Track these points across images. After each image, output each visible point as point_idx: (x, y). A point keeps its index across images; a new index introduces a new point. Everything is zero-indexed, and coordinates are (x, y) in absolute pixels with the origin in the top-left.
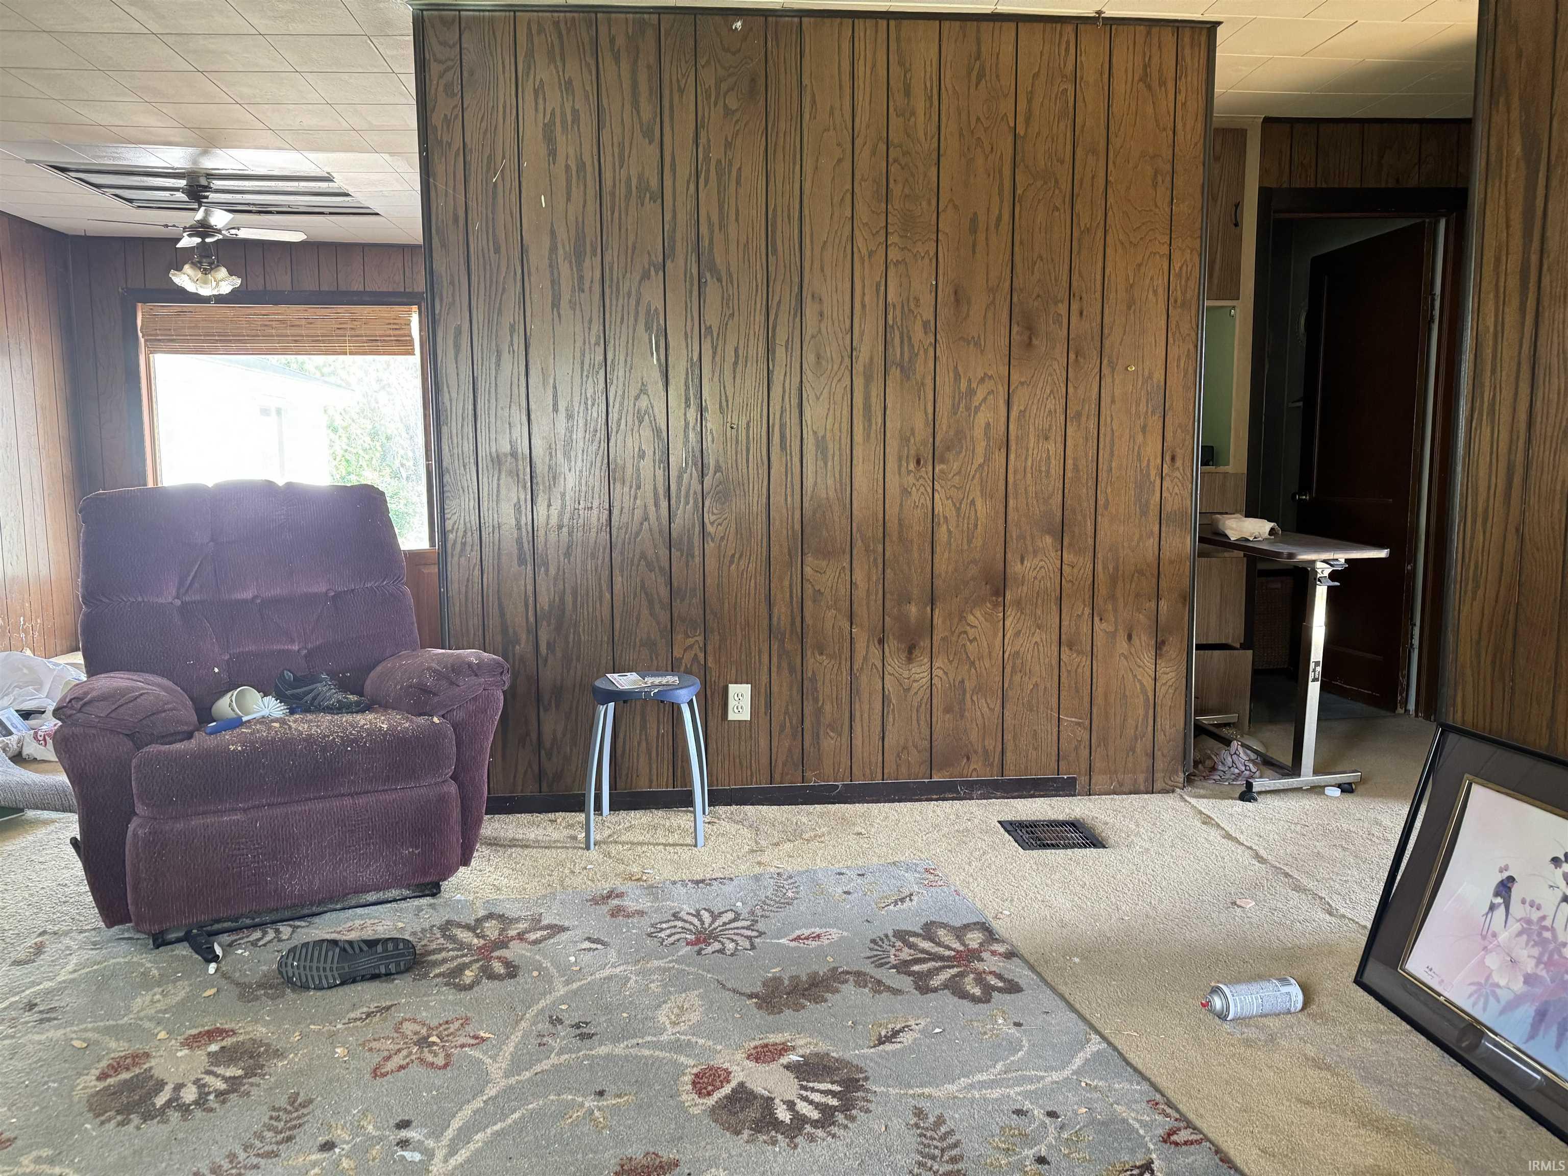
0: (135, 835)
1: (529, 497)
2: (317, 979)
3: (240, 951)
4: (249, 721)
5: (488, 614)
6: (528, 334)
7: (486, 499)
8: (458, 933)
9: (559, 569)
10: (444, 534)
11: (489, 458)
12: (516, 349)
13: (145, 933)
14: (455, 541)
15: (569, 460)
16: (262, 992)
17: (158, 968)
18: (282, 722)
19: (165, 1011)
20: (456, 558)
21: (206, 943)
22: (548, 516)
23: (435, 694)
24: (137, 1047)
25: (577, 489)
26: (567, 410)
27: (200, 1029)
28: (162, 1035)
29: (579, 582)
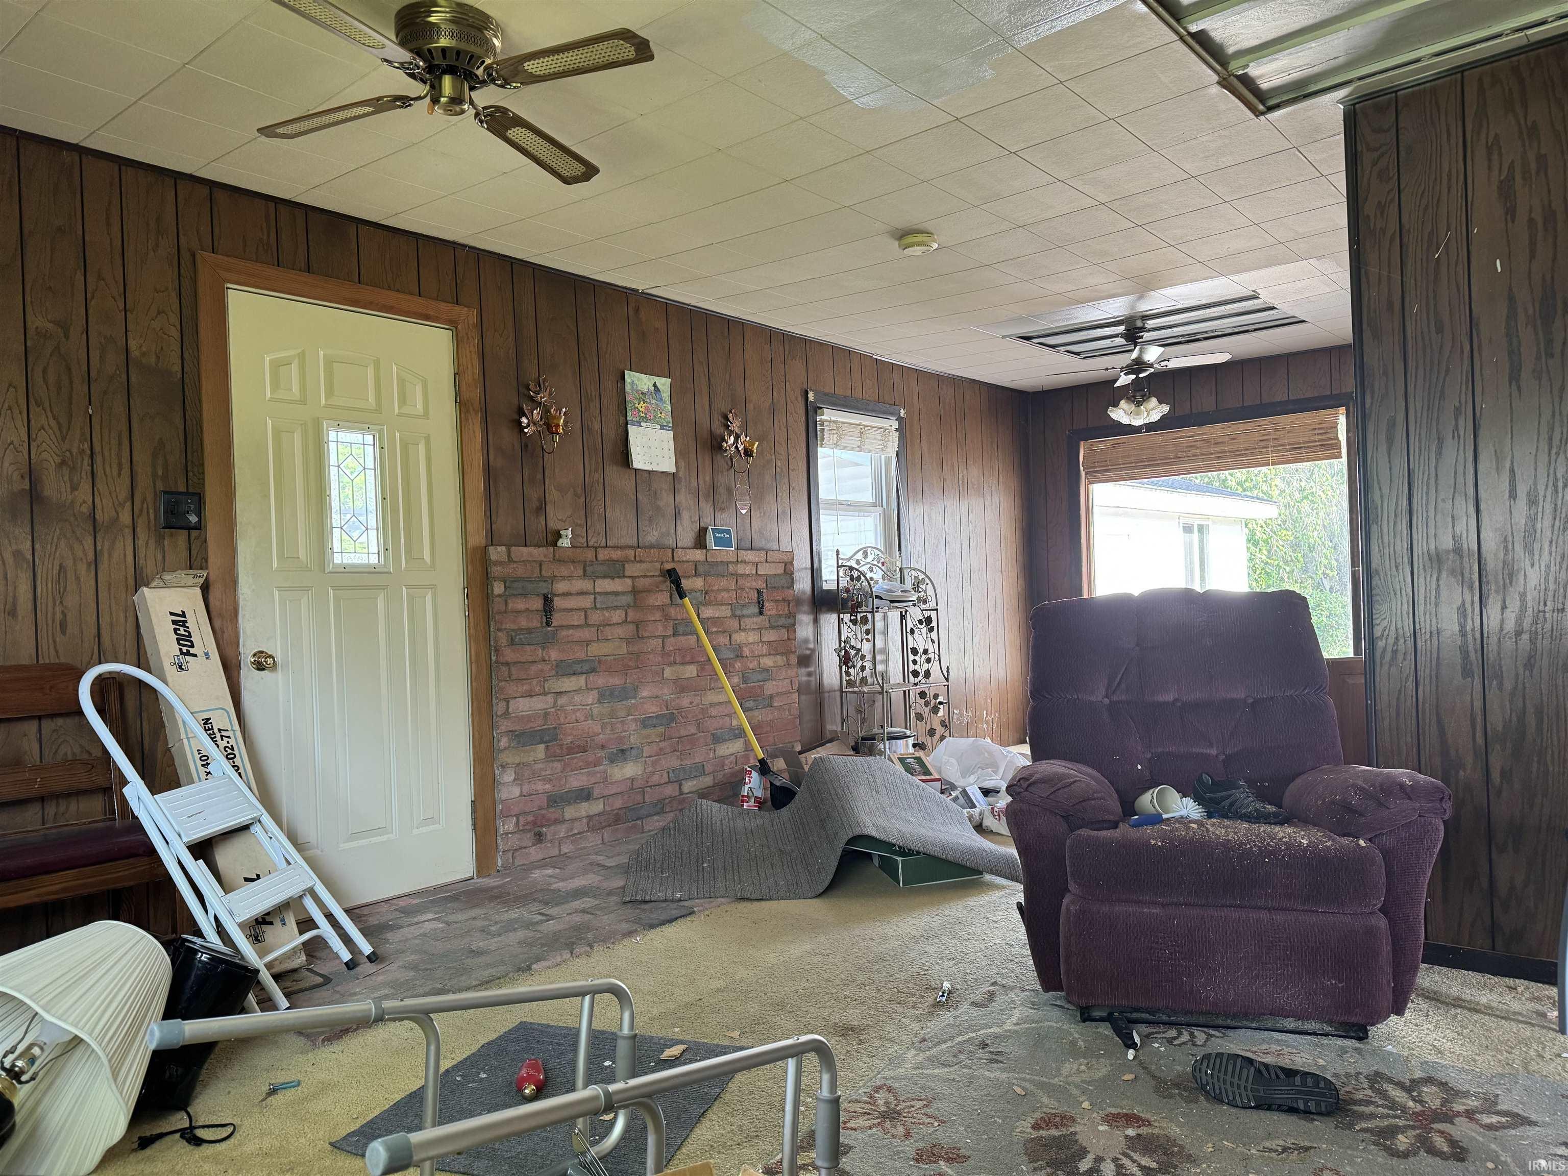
0: (1068, 909)
1: (1477, 599)
2: (1230, 1094)
3: (1156, 1045)
4: (1168, 819)
5: (1424, 732)
6: (1478, 414)
7: (1422, 602)
8: (1389, 1089)
9: (1516, 682)
10: (1372, 641)
11: (1426, 555)
12: (1462, 433)
13: (1074, 1005)
14: (1385, 649)
15: (1532, 553)
16: (1177, 1091)
17: (1084, 1041)
18: (1200, 824)
19: (1089, 1083)
20: (1386, 667)
21: (1126, 1028)
22: (1502, 621)
23: (1361, 815)
24: (1063, 1109)
25: (1543, 587)
26: (1529, 494)
27: (1119, 1110)
28: (1086, 1105)
29: (1545, 699)
